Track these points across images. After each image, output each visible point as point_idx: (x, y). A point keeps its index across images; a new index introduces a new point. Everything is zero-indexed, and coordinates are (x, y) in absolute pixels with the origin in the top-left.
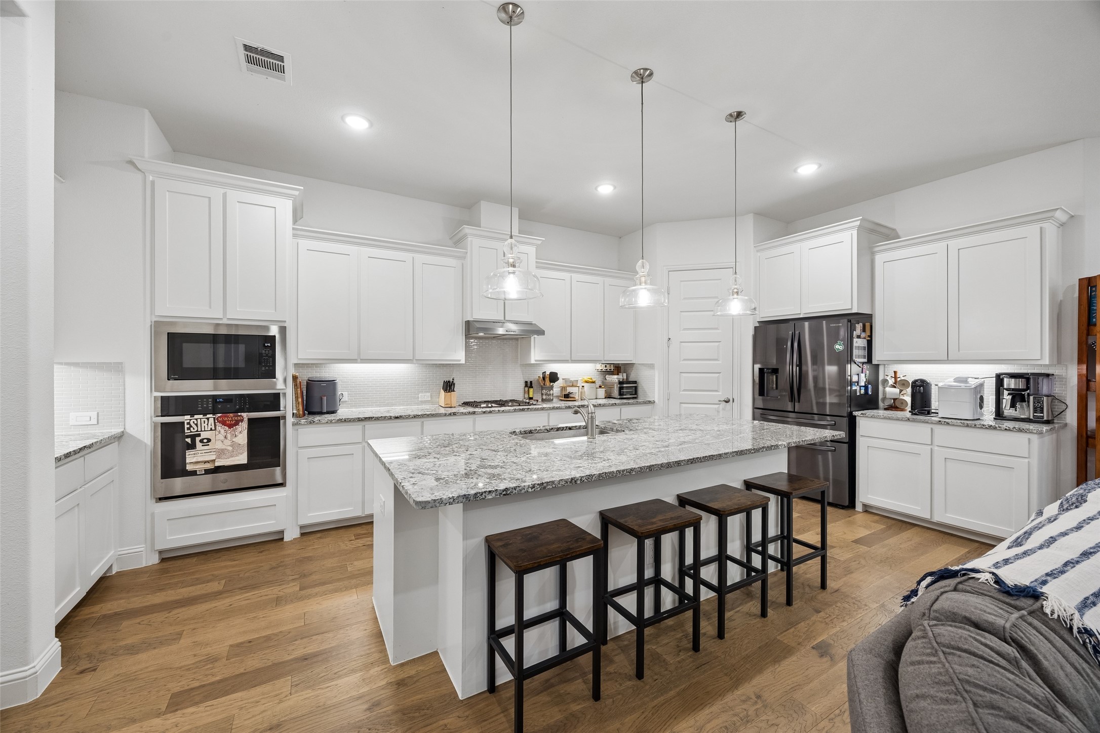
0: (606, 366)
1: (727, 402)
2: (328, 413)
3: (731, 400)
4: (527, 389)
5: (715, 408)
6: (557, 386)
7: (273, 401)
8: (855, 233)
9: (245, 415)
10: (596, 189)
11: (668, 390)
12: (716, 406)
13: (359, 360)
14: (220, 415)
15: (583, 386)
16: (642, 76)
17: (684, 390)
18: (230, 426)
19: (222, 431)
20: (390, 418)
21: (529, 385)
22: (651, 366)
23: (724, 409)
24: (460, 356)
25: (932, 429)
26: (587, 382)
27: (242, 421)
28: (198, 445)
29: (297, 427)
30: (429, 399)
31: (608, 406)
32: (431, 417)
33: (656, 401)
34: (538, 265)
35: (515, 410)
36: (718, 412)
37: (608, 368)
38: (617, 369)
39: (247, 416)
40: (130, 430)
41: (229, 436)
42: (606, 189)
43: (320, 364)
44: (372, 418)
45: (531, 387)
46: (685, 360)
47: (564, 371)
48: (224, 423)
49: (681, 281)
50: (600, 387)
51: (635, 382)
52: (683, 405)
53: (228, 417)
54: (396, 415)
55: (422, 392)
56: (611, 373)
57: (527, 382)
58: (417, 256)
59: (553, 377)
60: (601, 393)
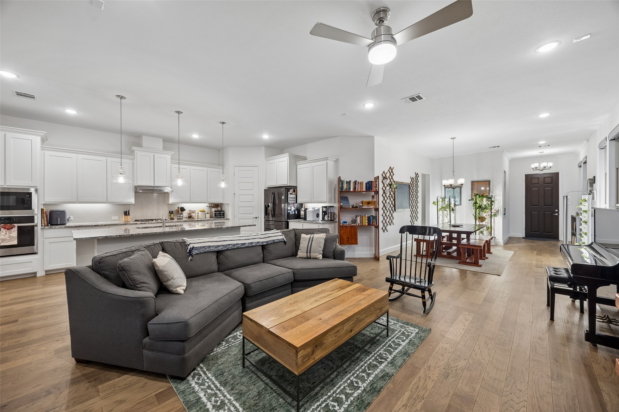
0: (209, 205)
1: (256, 218)
2: (61, 224)
3: (258, 218)
4: (170, 214)
6: (185, 214)
7: (31, 219)
8: (288, 158)
9: (16, 225)
10: (191, 136)
12: (253, 220)
13: (78, 202)
14: (3, 225)
15: (198, 213)
17: (241, 214)
18: (8, 229)
19: (4, 231)
21: (171, 213)
22: (228, 204)
23: (255, 221)
24: (132, 200)
25: (303, 224)
26: (201, 211)
27: (14, 227)
29: (43, 230)
30: (118, 219)
33: (230, 219)
34: (172, 162)
36: (253, 222)
37: (211, 205)
38: (217, 205)
39: (17, 225)
41: (8, 233)
42: (195, 136)
43: (57, 204)
44: (83, 226)
45: (172, 213)
46: (241, 202)
47: (188, 207)
48: (5, 228)
49: (239, 171)
50: (208, 213)
51: (223, 211)
52: (240, 220)
53: (7, 226)
55: (114, 216)
56: (213, 207)
57: (170, 211)
58: (109, 159)
59: (183, 209)
60: (208, 216)
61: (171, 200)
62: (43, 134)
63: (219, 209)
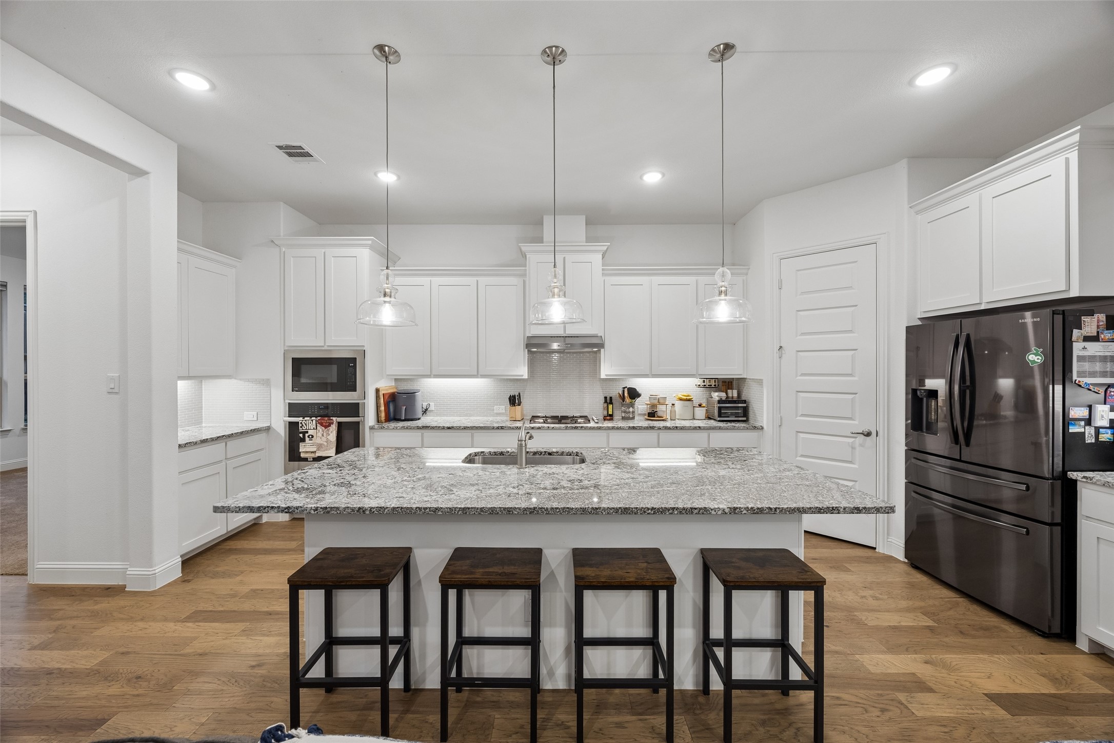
0: (704, 382)
1: (868, 434)
2: (406, 420)
3: (874, 434)
4: (606, 405)
5: (849, 443)
6: (641, 405)
7: (354, 409)
8: (1074, 156)
9: (334, 419)
10: (641, 177)
11: (780, 413)
12: (851, 440)
13: (432, 376)
14: (319, 418)
15: (673, 405)
16: (554, 56)
17: (803, 415)
18: (326, 427)
19: (321, 430)
20: (443, 428)
21: (608, 401)
22: (760, 382)
23: (861, 445)
24: (523, 371)
26: (681, 399)
27: (333, 423)
28: (307, 439)
29: (373, 431)
30: (504, 412)
31: (689, 429)
32: (479, 429)
33: (765, 427)
34: (605, 272)
35: (566, 428)
36: (853, 448)
37: (707, 383)
38: (726, 384)
39: (336, 420)
40: (273, 426)
41: (325, 434)
42: (652, 178)
44: (428, 427)
45: (611, 403)
46: (803, 375)
47: (647, 386)
48: (322, 425)
49: (796, 270)
50: (700, 405)
51: (745, 402)
52: (802, 435)
53: (324, 420)
54: (449, 426)
55: (497, 405)
56: (717, 388)
57: (606, 398)
58: (481, 279)
59: (634, 394)
60: (701, 413)
61: (606, 371)
62: (370, 242)
63: (734, 393)
